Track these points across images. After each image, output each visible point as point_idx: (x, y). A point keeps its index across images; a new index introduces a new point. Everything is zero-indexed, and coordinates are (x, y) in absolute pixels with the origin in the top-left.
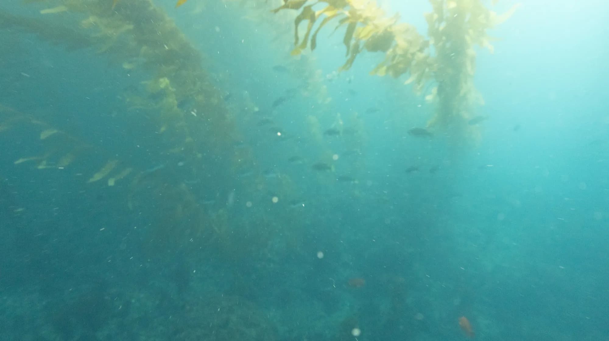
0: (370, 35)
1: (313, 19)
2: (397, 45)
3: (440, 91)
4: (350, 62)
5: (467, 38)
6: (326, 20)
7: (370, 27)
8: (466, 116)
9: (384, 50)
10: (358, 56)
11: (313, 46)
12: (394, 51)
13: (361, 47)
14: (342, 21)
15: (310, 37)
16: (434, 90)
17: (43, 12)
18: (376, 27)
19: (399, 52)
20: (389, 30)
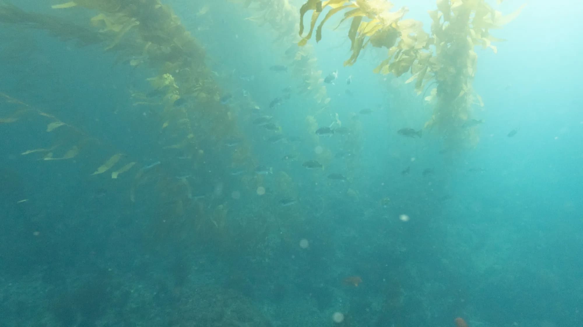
0: (376, 29)
1: (319, 9)
2: (402, 41)
3: (440, 91)
4: (354, 57)
5: (469, 39)
6: (332, 12)
7: (375, 21)
8: (464, 117)
9: (389, 46)
10: (362, 51)
11: (319, 37)
12: (399, 46)
13: (365, 41)
14: (347, 14)
15: (316, 28)
16: (434, 91)
17: (54, 7)
18: (382, 20)
19: (405, 48)
20: (394, 26)
